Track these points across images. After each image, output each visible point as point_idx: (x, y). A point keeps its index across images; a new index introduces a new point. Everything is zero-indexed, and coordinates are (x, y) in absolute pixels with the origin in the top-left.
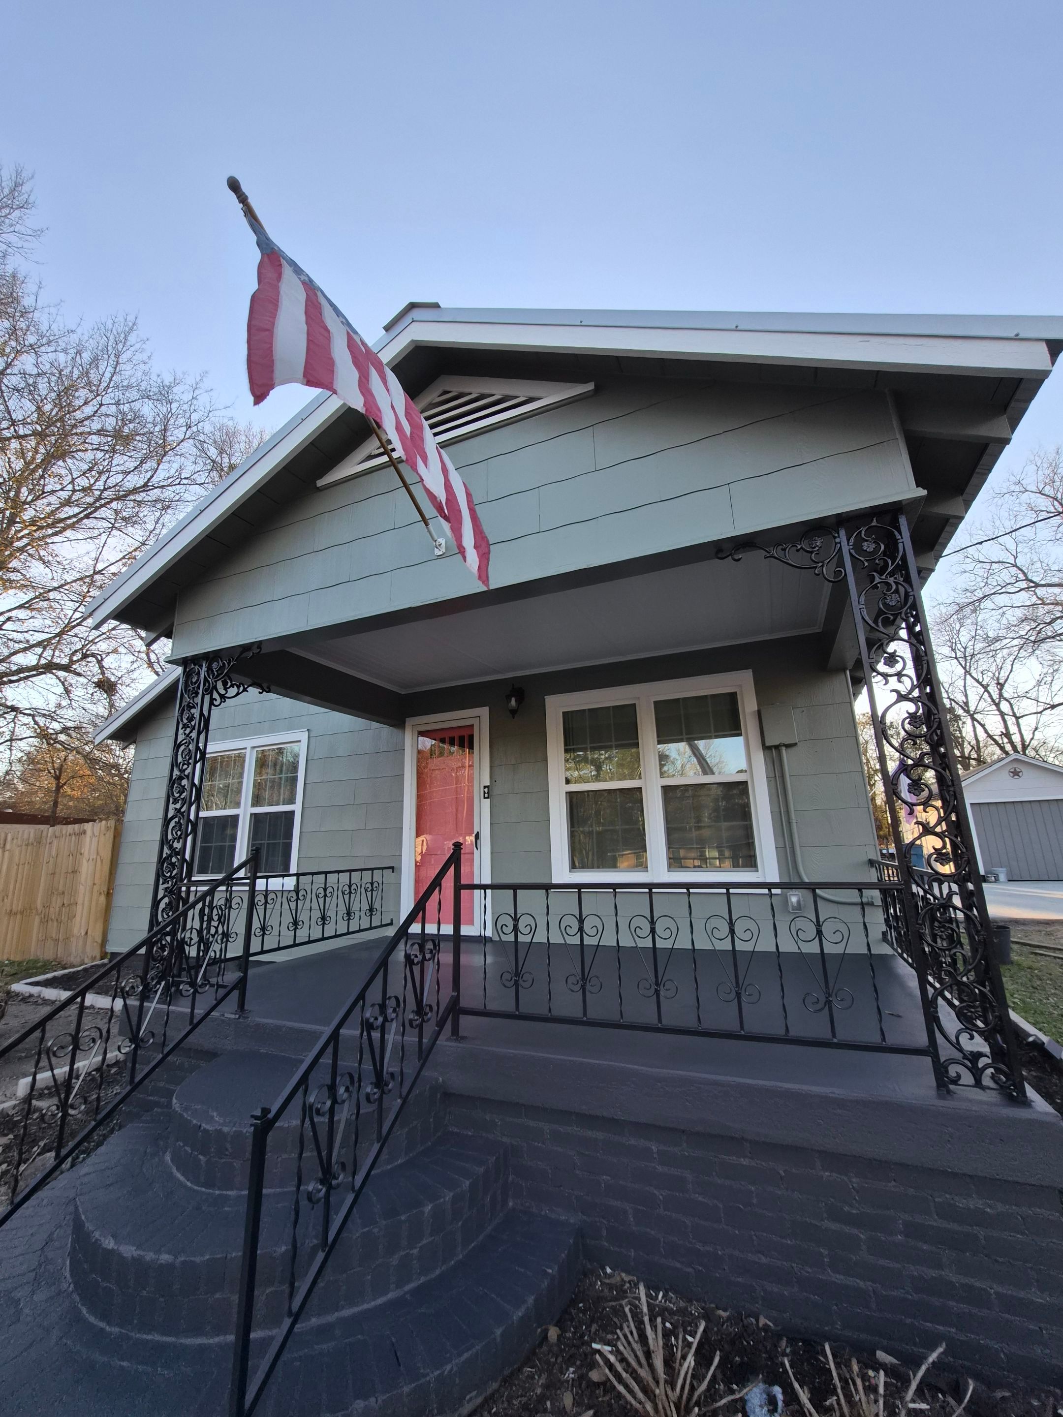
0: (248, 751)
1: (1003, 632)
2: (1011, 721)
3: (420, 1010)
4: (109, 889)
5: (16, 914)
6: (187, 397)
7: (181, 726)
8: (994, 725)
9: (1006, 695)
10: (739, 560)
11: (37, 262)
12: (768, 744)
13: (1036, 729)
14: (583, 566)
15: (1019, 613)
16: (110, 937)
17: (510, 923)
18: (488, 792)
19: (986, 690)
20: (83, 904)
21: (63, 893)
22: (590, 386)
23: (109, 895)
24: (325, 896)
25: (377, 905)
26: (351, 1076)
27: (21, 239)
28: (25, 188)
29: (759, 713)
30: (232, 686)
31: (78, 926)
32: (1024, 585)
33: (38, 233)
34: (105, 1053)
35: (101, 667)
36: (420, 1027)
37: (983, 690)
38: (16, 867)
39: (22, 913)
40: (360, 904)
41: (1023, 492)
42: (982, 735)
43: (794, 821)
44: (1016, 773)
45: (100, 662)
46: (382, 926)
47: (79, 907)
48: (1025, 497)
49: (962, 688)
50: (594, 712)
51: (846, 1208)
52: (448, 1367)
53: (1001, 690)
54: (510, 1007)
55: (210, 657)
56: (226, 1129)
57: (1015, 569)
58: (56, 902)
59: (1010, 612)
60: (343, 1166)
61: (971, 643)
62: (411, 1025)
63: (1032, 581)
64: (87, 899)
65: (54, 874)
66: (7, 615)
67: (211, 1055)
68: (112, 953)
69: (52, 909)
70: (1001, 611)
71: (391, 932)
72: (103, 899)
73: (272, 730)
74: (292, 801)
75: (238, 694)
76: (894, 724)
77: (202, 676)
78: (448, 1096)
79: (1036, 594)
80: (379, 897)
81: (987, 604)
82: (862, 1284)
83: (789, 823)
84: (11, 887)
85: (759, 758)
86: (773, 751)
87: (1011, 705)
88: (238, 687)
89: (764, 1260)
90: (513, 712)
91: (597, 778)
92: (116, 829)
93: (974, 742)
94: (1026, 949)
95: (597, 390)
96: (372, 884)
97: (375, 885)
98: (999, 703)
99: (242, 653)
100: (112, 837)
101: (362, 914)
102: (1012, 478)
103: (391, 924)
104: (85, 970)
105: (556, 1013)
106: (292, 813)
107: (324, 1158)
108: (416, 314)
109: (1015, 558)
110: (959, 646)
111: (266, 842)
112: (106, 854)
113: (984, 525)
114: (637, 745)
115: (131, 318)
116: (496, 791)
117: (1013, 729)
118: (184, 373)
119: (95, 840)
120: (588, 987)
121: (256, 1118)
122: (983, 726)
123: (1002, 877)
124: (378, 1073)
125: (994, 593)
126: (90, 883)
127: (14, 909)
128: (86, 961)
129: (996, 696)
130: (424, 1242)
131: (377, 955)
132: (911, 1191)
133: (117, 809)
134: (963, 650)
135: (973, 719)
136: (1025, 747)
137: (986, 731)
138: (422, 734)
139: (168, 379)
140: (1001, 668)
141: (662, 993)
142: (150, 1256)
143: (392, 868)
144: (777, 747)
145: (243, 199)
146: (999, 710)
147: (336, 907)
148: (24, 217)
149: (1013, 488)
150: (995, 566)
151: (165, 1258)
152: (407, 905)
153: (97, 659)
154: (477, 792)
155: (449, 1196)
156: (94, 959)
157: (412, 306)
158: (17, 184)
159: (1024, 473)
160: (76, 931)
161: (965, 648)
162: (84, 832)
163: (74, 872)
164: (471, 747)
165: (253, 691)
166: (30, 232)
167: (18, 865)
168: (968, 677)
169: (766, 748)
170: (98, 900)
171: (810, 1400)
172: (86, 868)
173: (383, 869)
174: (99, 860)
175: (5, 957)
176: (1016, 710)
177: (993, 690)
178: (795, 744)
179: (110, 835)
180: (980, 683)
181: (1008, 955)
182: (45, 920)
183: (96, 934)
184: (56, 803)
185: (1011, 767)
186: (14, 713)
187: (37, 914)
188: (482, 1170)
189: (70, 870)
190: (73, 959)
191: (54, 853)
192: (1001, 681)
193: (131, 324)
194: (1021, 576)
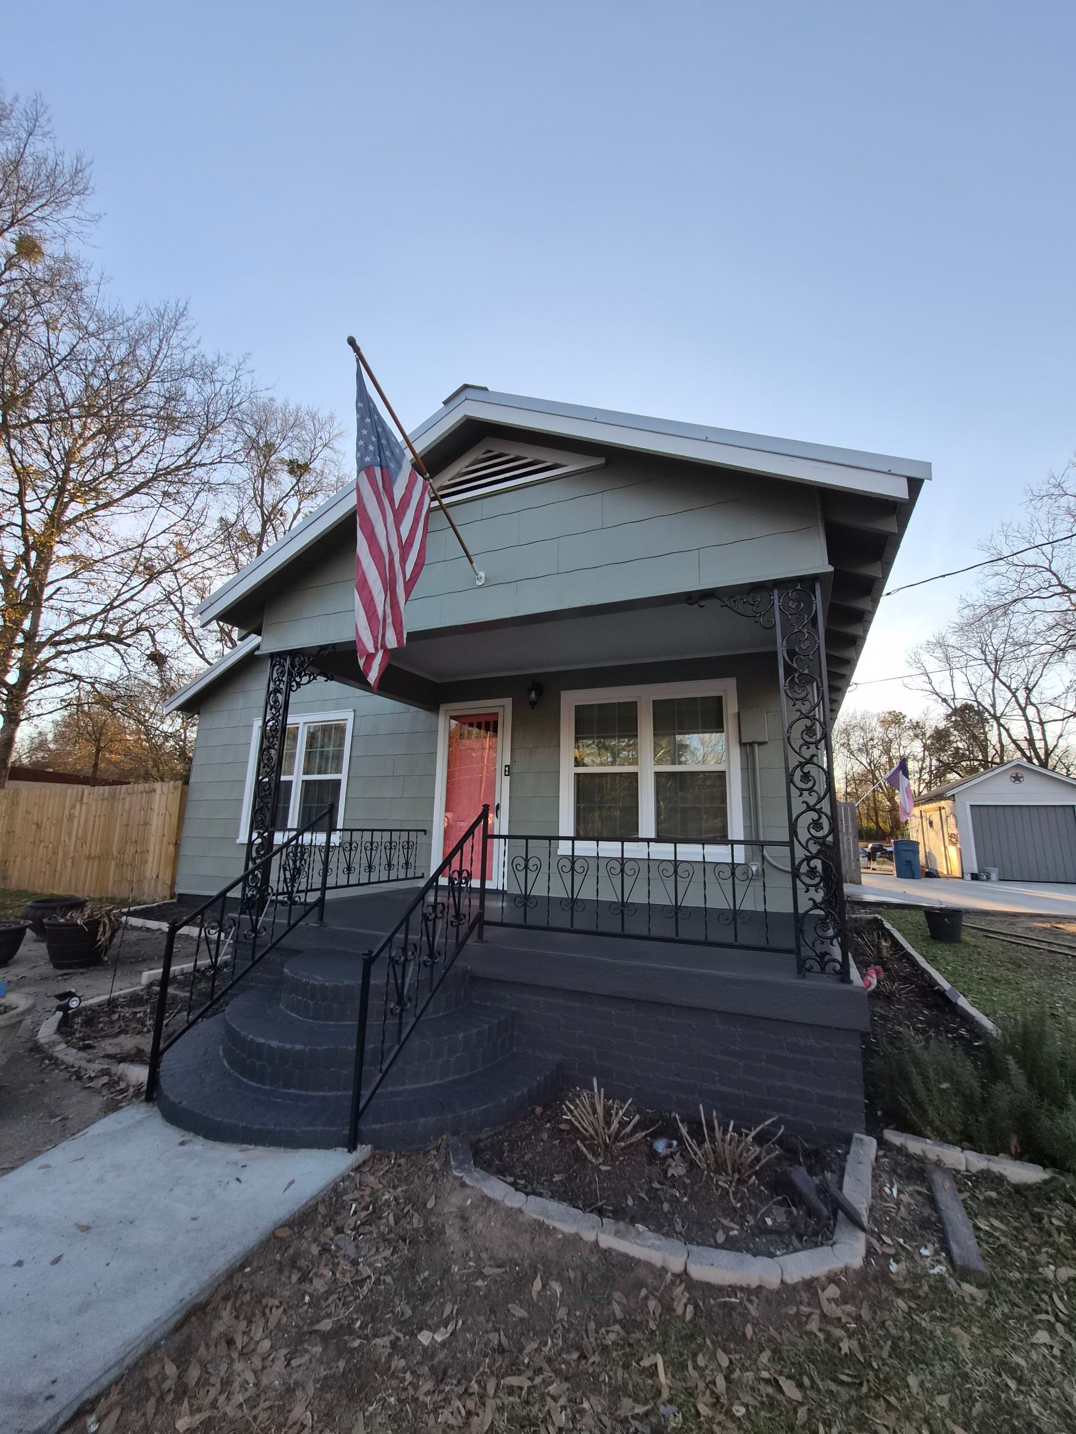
0: (301, 726)
1: (1031, 638)
2: (1036, 727)
3: (458, 915)
4: (177, 841)
5: (94, 858)
6: (230, 377)
7: (269, 707)
8: (1018, 730)
9: (1033, 700)
10: (702, 607)
11: (94, 246)
12: (743, 741)
13: (1061, 736)
14: (589, 604)
15: (1050, 620)
16: (178, 879)
17: (523, 863)
18: (509, 770)
19: (1014, 695)
20: (154, 853)
21: (136, 842)
22: (602, 461)
23: (177, 845)
24: (372, 849)
25: (411, 861)
26: (415, 945)
27: (79, 224)
28: (86, 173)
29: (739, 713)
30: (305, 675)
31: (150, 870)
32: (1059, 590)
33: (96, 219)
34: (196, 961)
35: (154, 641)
36: (458, 926)
37: (1010, 695)
38: (92, 818)
39: (99, 858)
40: (398, 858)
41: (1062, 496)
42: (1006, 740)
43: (760, 805)
44: (1017, 778)
45: (152, 636)
46: (415, 878)
47: (151, 853)
48: (1064, 501)
49: (990, 692)
50: (601, 706)
51: (733, 1047)
52: (474, 1110)
53: (1028, 694)
54: (521, 921)
55: (293, 654)
56: (327, 984)
57: (1049, 573)
58: (130, 849)
59: (1040, 617)
60: (410, 999)
61: (1003, 646)
62: (452, 925)
63: (1066, 587)
64: (157, 847)
65: (127, 825)
66: (57, 585)
67: (298, 952)
68: (180, 894)
69: (126, 856)
70: (1032, 615)
71: (422, 883)
72: (171, 848)
73: (323, 709)
74: (338, 771)
75: (309, 682)
76: (921, 724)
77: (286, 668)
78: (474, 979)
79: (1070, 599)
80: (413, 854)
81: (1019, 606)
82: (737, 1092)
83: (756, 807)
84: (89, 837)
85: (736, 754)
86: (747, 747)
87: (1038, 711)
88: (310, 676)
89: (679, 1080)
90: (533, 704)
91: (613, 763)
92: (182, 789)
93: (998, 746)
94: (981, 933)
95: (608, 463)
96: (408, 843)
97: (411, 844)
98: (1026, 707)
99: (320, 651)
100: (179, 795)
101: (400, 867)
102: (1052, 481)
103: (422, 877)
104: (158, 906)
105: (551, 925)
106: (338, 783)
107: (400, 985)
108: (468, 393)
109: (1050, 563)
110: (991, 648)
111: (315, 805)
112: (175, 809)
113: (1021, 527)
114: (636, 736)
115: (182, 304)
116: (515, 770)
117: (1037, 735)
118: (227, 355)
119: (164, 798)
120: (575, 907)
121: (365, 955)
122: (1007, 730)
123: (994, 876)
124: (431, 947)
125: (1025, 598)
126: (160, 833)
127: (93, 855)
128: (158, 899)
129: (1022, 701)
130: (458, 1055)
131: (412, 898)
132: (773, 1036)
133: (147, 774)
134: (994, 652)
135: (1000, 725)
136: (1048, 754)
137: (1010, 736)
138: (452, 718)
139: (211, 358)
140: (1032, 673)
141: (625, 912)
142: (288, 1046)
143: (425, 831)
144: (751, 744)
145: (357, 350)
146: (1025, 715)
147: (380, 859)
148: (83, 203)
149: (1052, 490)
150: (1027, 570)
151: (299, 1047)
152: (436, 861)
153: (149, 632)
154: (499, 769)
155: (475, 1031)
156: (164, 898)
157: (466, 387)
158: (77, 172)
159: (1066, 475)
160: (148, 875)
161: (997, 651)
162: (154, 791)
163: (146, 824)
164: (495, 731)
165: (321, 679)
166: (88, 218)
167: (95, 817)
168: (997, 680)
169: (742, 744)
170: (167, 850)
171: (688, 1133)
172: (156, 822)
173: (417, 831)
174: (168, 816)
175: (86, 895)
176: (1042, 716)
177: (1022, 695)
178: (765, 743)
179: (178, 794)
180: (1009, 688)
181: (959, 934)
182: (121, 865)
183: (166, 876)
184: (96, 765)
185: (1013, 772)
186: (77, 682)
187: (113, 859)
188: (496, 1021)
189: (142, 823)
190: (145, 898)
191: (127, 807)
192: (1030, 686)
193: (182, 309)
194: (1054, 581)
